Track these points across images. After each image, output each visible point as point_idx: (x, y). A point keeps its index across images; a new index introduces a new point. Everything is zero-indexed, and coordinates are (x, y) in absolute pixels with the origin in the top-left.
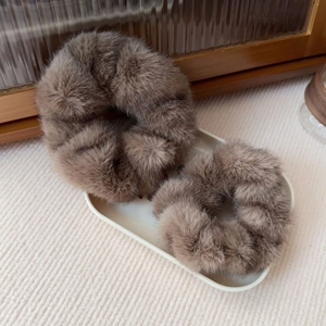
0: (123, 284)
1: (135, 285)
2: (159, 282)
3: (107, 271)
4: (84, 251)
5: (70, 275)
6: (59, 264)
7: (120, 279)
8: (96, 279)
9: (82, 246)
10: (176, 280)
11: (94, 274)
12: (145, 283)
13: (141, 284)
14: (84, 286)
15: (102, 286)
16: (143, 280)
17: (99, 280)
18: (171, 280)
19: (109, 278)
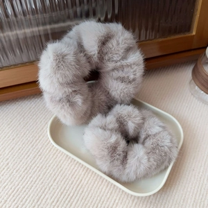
0: (69, 192)
1: (76, 193)
2: (92, 191)
3: (59, 183)
4: (45, 170)
5: (35, 185)
6: (28, 178)
7: (67, 188)
8: (52, 188)
9: (44, 167)
10: (103, 190)
11: (50, 185)
12: (83, 192)
13: (80, 192)
14: (43, 192)
15: (55, 193)
16: (81, 190)
17: (54, 189)
18: (100, 190)
19: (60, 188)
